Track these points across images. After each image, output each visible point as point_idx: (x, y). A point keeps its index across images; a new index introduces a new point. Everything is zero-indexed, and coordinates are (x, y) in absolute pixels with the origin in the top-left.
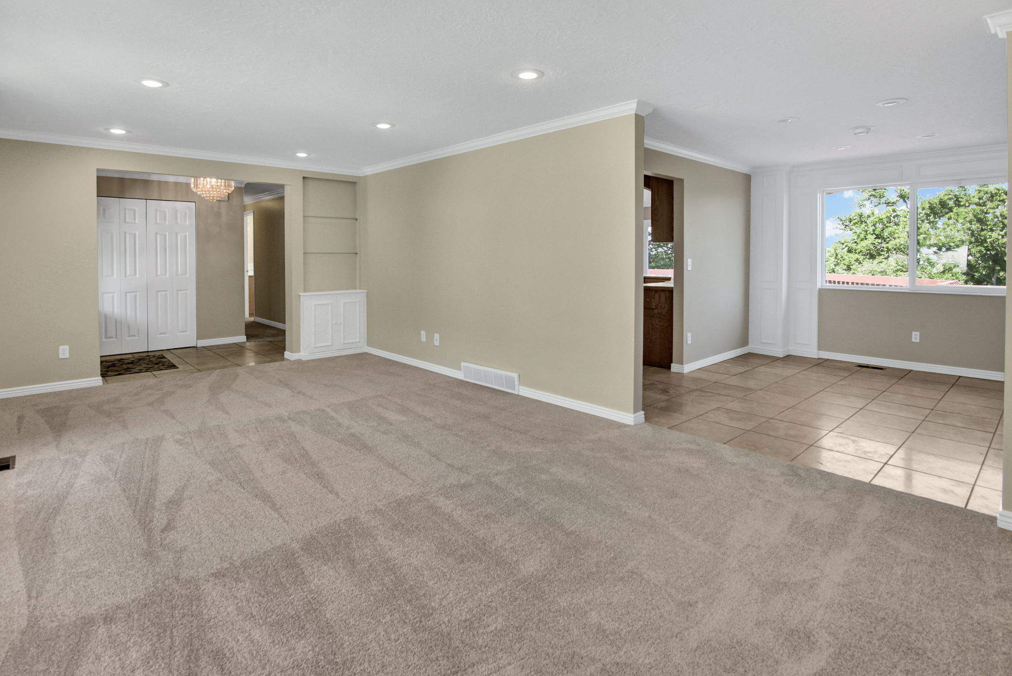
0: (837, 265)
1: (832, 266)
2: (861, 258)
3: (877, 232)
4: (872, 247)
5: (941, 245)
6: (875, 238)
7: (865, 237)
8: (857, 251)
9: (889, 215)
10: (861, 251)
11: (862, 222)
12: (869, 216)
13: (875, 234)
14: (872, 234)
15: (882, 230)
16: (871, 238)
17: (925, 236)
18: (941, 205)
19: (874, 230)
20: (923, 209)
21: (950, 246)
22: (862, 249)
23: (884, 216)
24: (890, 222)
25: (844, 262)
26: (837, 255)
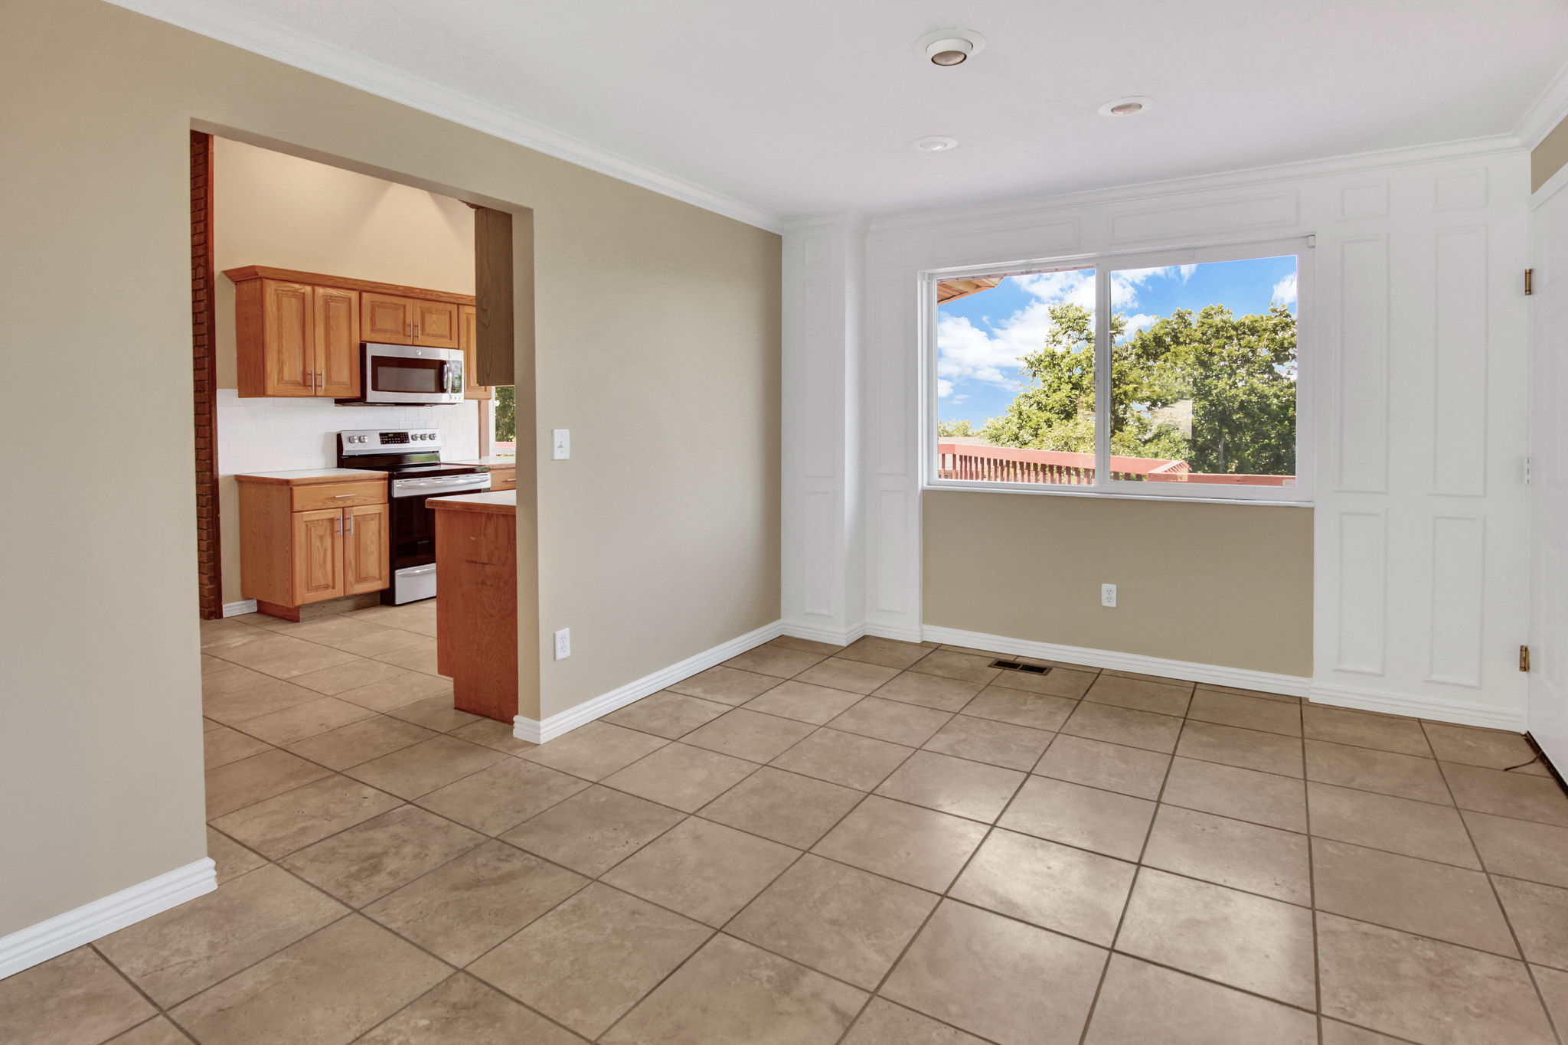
0: (1021, 428)
1: (1015, 429)
2: (1054, 417)
3: (1074, 380)
4: (1068, 402)
5: (1155, 398)
6: (1072, 389)
7: (1059, 386)
8: (1048, 408)
9: (1089, 355)
10: (1053, 408)
11: (1054, 365)
12: (1063, 357)
13: (1071, 382)
14: (1067, 383)
15: (1080, 377)
16: (1066, 388)
17: (1136, 386)
18: (1156, 343)
19: (1070, 377)
20: (1134, 347)
21: (1167, 400)
22: (1055, 405)
23: (1083, 357)
24: (1091, 366)
25: (1031, 423)
26: (1021, 414)
